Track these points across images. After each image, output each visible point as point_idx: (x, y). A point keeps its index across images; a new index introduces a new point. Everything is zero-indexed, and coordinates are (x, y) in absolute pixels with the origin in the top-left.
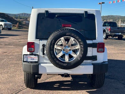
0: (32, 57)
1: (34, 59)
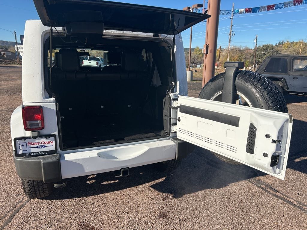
0: (39, 143)
1: (45, 147)
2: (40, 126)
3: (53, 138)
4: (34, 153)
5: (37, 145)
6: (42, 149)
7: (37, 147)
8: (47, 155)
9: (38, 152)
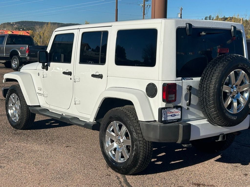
0: (172, 112)
1: (175, 115)
2: (173, 99)
3: (180, 109)
4: (170, 120)
5: (171, 114)
6: (173, 117)
7: (171, 116)
8: (177, 122)
9: (172, 120)
